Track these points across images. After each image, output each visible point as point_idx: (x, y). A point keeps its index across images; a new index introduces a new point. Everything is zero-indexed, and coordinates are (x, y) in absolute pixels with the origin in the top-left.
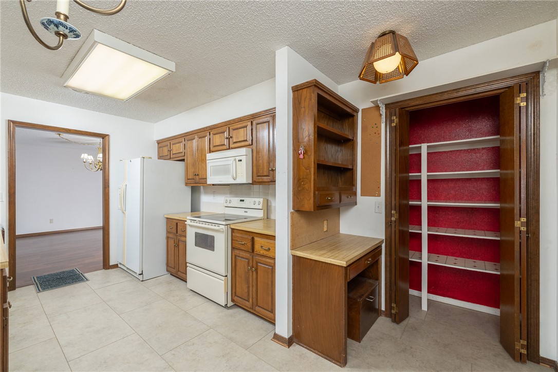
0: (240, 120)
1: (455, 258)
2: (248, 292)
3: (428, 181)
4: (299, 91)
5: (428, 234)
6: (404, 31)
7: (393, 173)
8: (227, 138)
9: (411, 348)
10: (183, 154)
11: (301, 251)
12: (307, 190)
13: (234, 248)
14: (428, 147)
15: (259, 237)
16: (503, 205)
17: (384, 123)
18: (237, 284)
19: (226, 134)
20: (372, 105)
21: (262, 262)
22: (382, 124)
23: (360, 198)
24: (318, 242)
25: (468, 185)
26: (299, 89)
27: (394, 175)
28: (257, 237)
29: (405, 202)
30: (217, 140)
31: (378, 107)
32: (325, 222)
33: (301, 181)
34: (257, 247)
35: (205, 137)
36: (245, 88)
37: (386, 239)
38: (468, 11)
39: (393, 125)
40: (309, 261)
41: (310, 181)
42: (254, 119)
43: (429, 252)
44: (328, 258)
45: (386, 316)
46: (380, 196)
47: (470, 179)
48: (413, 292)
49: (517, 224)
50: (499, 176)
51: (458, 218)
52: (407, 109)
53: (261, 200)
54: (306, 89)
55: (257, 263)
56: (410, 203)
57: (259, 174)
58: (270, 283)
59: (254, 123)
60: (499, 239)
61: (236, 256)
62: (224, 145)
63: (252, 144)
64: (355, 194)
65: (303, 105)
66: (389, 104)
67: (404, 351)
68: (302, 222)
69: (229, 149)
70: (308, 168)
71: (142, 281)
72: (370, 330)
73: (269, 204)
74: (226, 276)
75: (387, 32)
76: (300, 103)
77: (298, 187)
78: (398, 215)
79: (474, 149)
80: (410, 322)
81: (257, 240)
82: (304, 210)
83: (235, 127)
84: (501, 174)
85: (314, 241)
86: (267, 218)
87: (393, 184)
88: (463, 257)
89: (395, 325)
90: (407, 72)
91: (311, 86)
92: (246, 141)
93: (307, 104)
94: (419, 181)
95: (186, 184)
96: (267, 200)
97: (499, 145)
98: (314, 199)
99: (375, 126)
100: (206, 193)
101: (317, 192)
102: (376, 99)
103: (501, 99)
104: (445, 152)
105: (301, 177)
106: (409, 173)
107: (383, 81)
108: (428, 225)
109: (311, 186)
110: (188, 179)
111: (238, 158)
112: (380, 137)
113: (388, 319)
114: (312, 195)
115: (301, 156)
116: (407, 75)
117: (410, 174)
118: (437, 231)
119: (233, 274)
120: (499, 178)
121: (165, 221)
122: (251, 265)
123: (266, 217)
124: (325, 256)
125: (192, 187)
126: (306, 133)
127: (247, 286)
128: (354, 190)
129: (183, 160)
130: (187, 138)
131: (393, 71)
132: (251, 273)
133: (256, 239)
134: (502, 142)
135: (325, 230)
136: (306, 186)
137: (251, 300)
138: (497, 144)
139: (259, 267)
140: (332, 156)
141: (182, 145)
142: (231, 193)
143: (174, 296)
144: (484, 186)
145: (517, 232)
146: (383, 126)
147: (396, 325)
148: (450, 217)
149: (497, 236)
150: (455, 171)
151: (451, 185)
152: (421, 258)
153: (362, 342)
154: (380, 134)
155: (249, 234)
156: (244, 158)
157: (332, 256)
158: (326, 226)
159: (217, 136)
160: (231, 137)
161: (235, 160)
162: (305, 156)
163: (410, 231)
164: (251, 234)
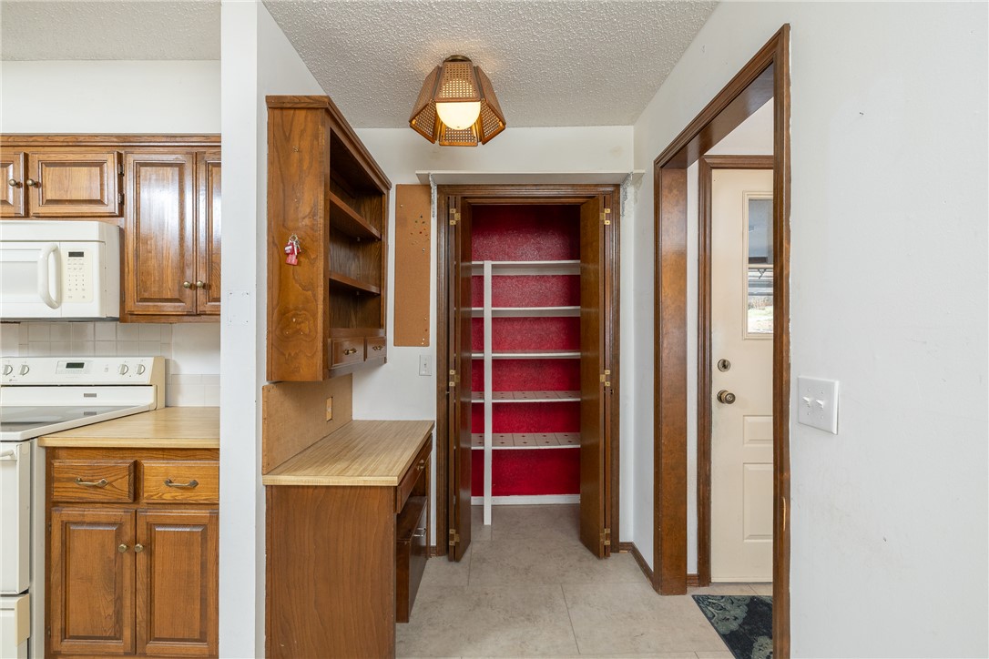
0: (74, 141)
1: (522, 434)
2: (118, 615)
3: (493, 319)
4: (285, 112)
5: (493, 404)
6: (488, 67)
7: (452, 304)
8: (18, 185)
9: (487, 594)
11: (288, 471)
12: (305, 335)
13: (56, 504)
14: (493, 266)
15: (157, 459)
16: (585, 354)
17: (436, 217)
18: (73, 604)
19: (13, 173)
20: (416, 181)
21: (168, 521)
22: (432, 218)
23: (392, 350)
24: (318, 445)
25: (536, 327)
26: (285, 105)
27: (453, 309)
28: (152, 458)
29: (466, 355)
31: (428, 187)
32: (329, 401)
33: (290, 314)
34: (151, 485)
36: (96, 57)
37: (438, 420)
38: (565, 75)
39: (453, 223)
40: (311, 490)
41: (314, 316)
42: (128, 149)
43: (494, 431)
44: (358, 476)
45: (439, 554)
46: (428, 345)
47: (539, 318)
48: (475, 500)
49: (602, 378)
50: (579, 315)
51: (524, 375)
52: (470, 201)
53: (148, 362)
54: (303, 113)
55: (150, 527)
56: (473, 355)
57: (146, 295)
58: (197, 569)
59: (130, 160)
60: (579, 400)
61: (65, 526)
63: (121, 214)
64: (383, 342)
65: (296, 145)
66: (443, 186)
67: (478, 604)
68: (287, 407)
69: (27, 215)
70: (309, 286)
72: (419, 589)
73: (172, 371)
74: (26, 592)
75: (459, 58)
76: (288, 139)
77: (282, 329)
78: (459, 377)
79: (543, 276)
80: (474, 551)
81: (152, 468)
82: (299, 380)
83: (53, 158)
84: (582, 313)
85: (310, 444)
86: (166, 406)
87: (452, 326)
88: (531, 432)
89: (455, 565)
90: (484, 140)
91: (317, 109)
92: (100, 202)
93: (306, 144)
94: (480, 321)
96: (167, 362)
97: (579, 273)
98: (324, 355)
99: (420, 221)
101: (329, 340)
102: (426, 172)
103: (582, 210)
104: (509, 277)
105: (291, 307)
106: (470, 306)
107: (446, 143)
108: (493, 390)
109: (316, 326)
111: (67, 247)
112: (429, 240)
113: (443, 559)
114: (320, 345)
115: (292, 259)
116: (483, 144)
117: (473, 309)
118: (503, 398)
119: (56, 577)
120: (579, 318)
122: (128, 536)
123: (161, 404)
124: (350, 472)
126: (305, 209)
127: (110, 598)
128: (382, 335)
131: (465, 130)
132: (128, 559)
133: (148, 465)
134: (583, 270)
135: (329, 417)
136: (305, 327)
137: (127, 633)
138: (577, 272)
139: (158, 538)
140: (340, 266)
142: (22, 346)
144: (554, 328)
145: (602, 388)
146: (434, 222)
147: (457, 564)
148: (516, 375)
149: (570, 397)
150: (522, 306)
151: (517, 326)
152: (482, 443)
153: (411, 619)
154: (428, 235)
155: (120, 454)
156: (92, 251)
157: (365, 470)
158: (329, 410)
160: (36, 185)
161: (56, 251)
162: (302, 259)
163: (473, 401)
164: (127, 454)
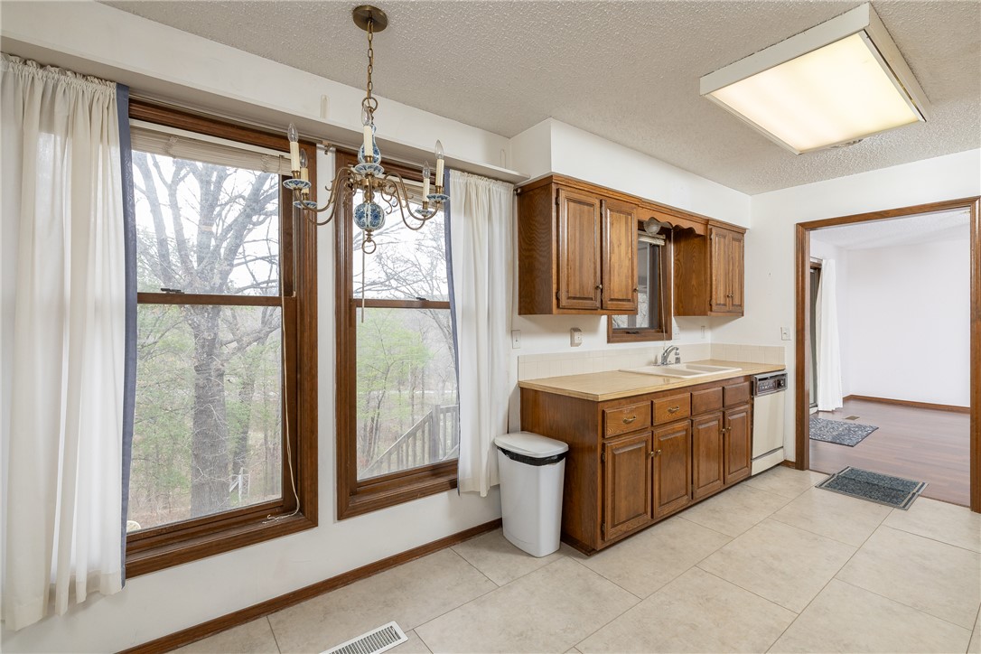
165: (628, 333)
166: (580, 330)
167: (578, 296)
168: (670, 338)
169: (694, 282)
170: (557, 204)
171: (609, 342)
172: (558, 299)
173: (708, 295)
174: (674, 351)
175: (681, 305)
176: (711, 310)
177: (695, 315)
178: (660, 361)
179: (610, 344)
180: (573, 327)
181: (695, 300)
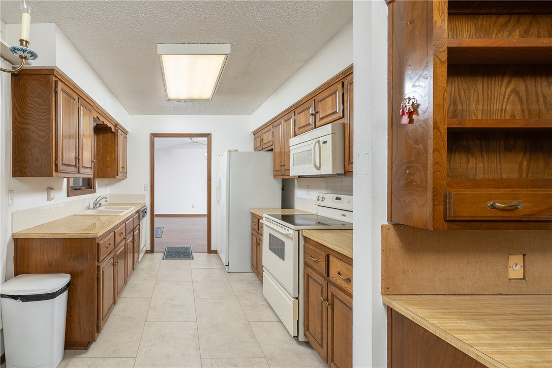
0: (328, 85)
2: (322, 334)
8: (312, 115)
10: (272, 143)
12: (419, 186)
13: (306, 264)
15: (335, 257)
19: (311, 111)
21: (339, 297)
30: (303, 119)
33: (404, 167)
34: (333, 272)
35: (290, 119)
42: (345, 78)
55: (333, 295)
59: (346, 84)
61: (308, 276)
62: (309, 124)
63: (343, 117)
69: (315, 128)
70: (421, 141)
71: (229, 272)
74: (297, 299)
76: (403, 17)
77: (399, 180)
82: (412, 225)
83: (322, 97)
92: (336, 112)
95: (275, 176)
98: (435, 205)
100: (300, 187)
105: (405, 160)
110: (276, 171)
111: (322, 140)
119: (306, 298)
121: (250, 216)
122: (325, 295)
125: (283, 179)
127: (320, 323)
129: (272, 150)
130: (275, 124)
132: (325, 308)
133: (332, 259)
135: (515, 275)
136: (416, 177)
139: (335, 303)
141: (270, 133)
142: (327, 188)
143: (246, 299)
156: (329, 139)
159: (302, 115)
160: (317, 112)
161: (319, 142)
164: (326, 249)
165: (76, 189)
166: (53, 189)
167: (68, 163)
168: (95, 192)
169: (108, 159)
170: (56, 92)
171: (68, 196)
172: (56, 165)
173: (116, 166)
174: (105, 199)
175: (100, 172)
176: (118, 175)
177: (108, 178)
178: (92, 206)
179: (68, 198)
180: (49, 186)
181: (109, 169)
